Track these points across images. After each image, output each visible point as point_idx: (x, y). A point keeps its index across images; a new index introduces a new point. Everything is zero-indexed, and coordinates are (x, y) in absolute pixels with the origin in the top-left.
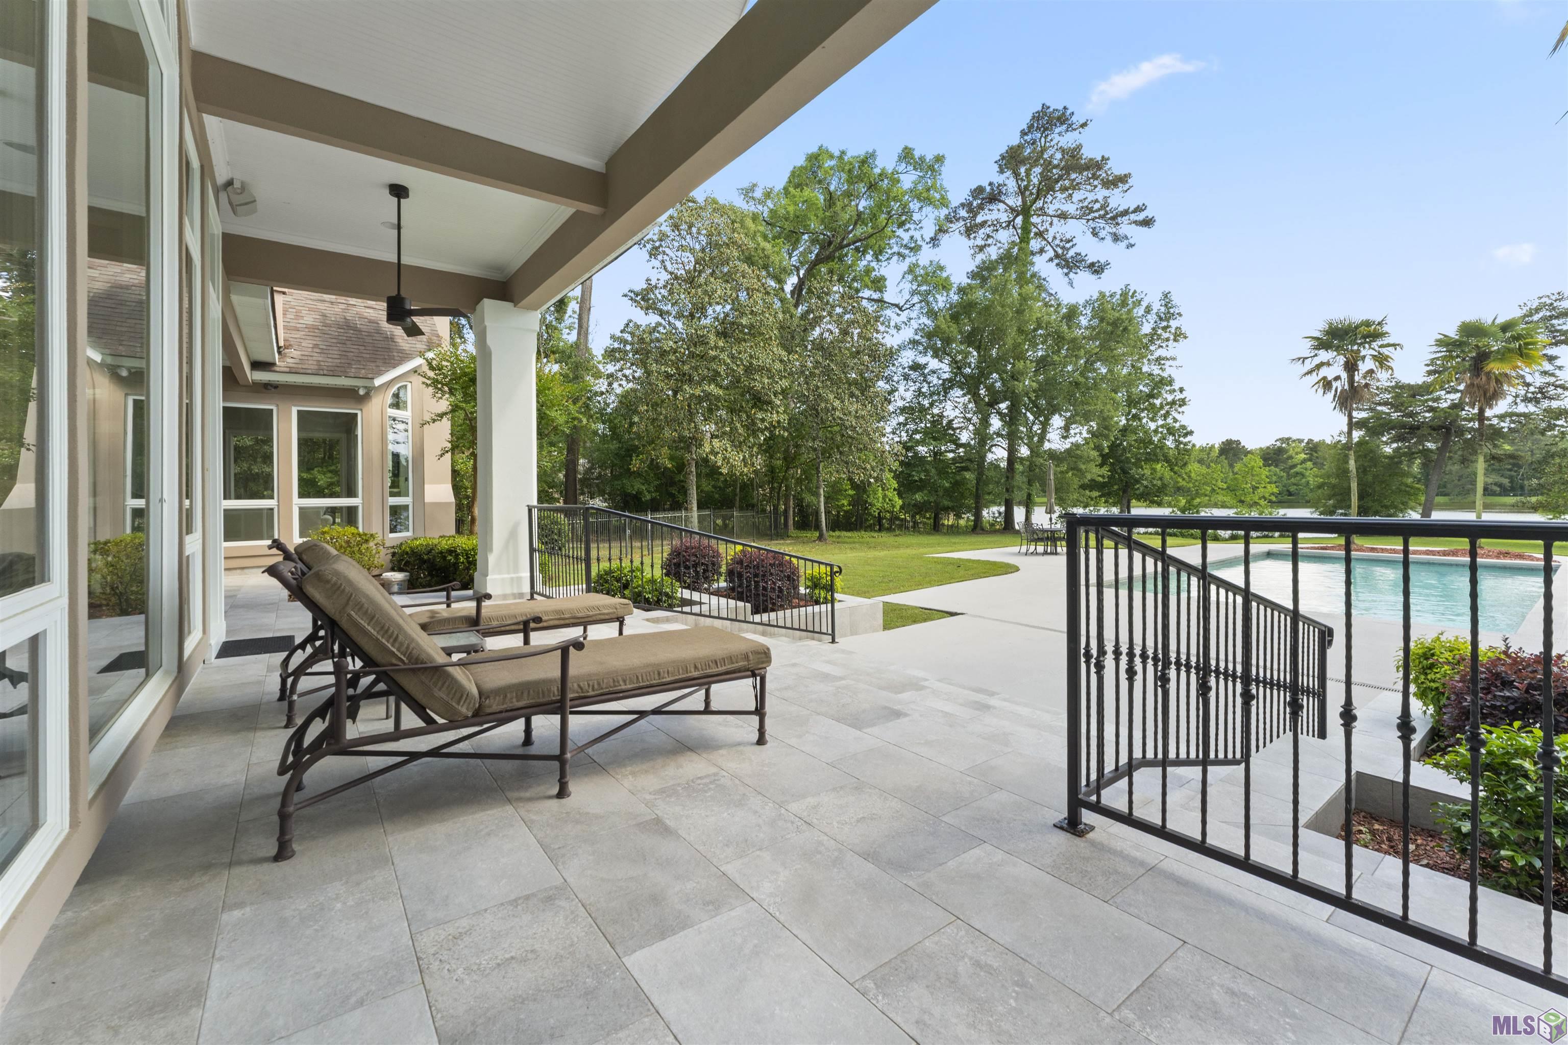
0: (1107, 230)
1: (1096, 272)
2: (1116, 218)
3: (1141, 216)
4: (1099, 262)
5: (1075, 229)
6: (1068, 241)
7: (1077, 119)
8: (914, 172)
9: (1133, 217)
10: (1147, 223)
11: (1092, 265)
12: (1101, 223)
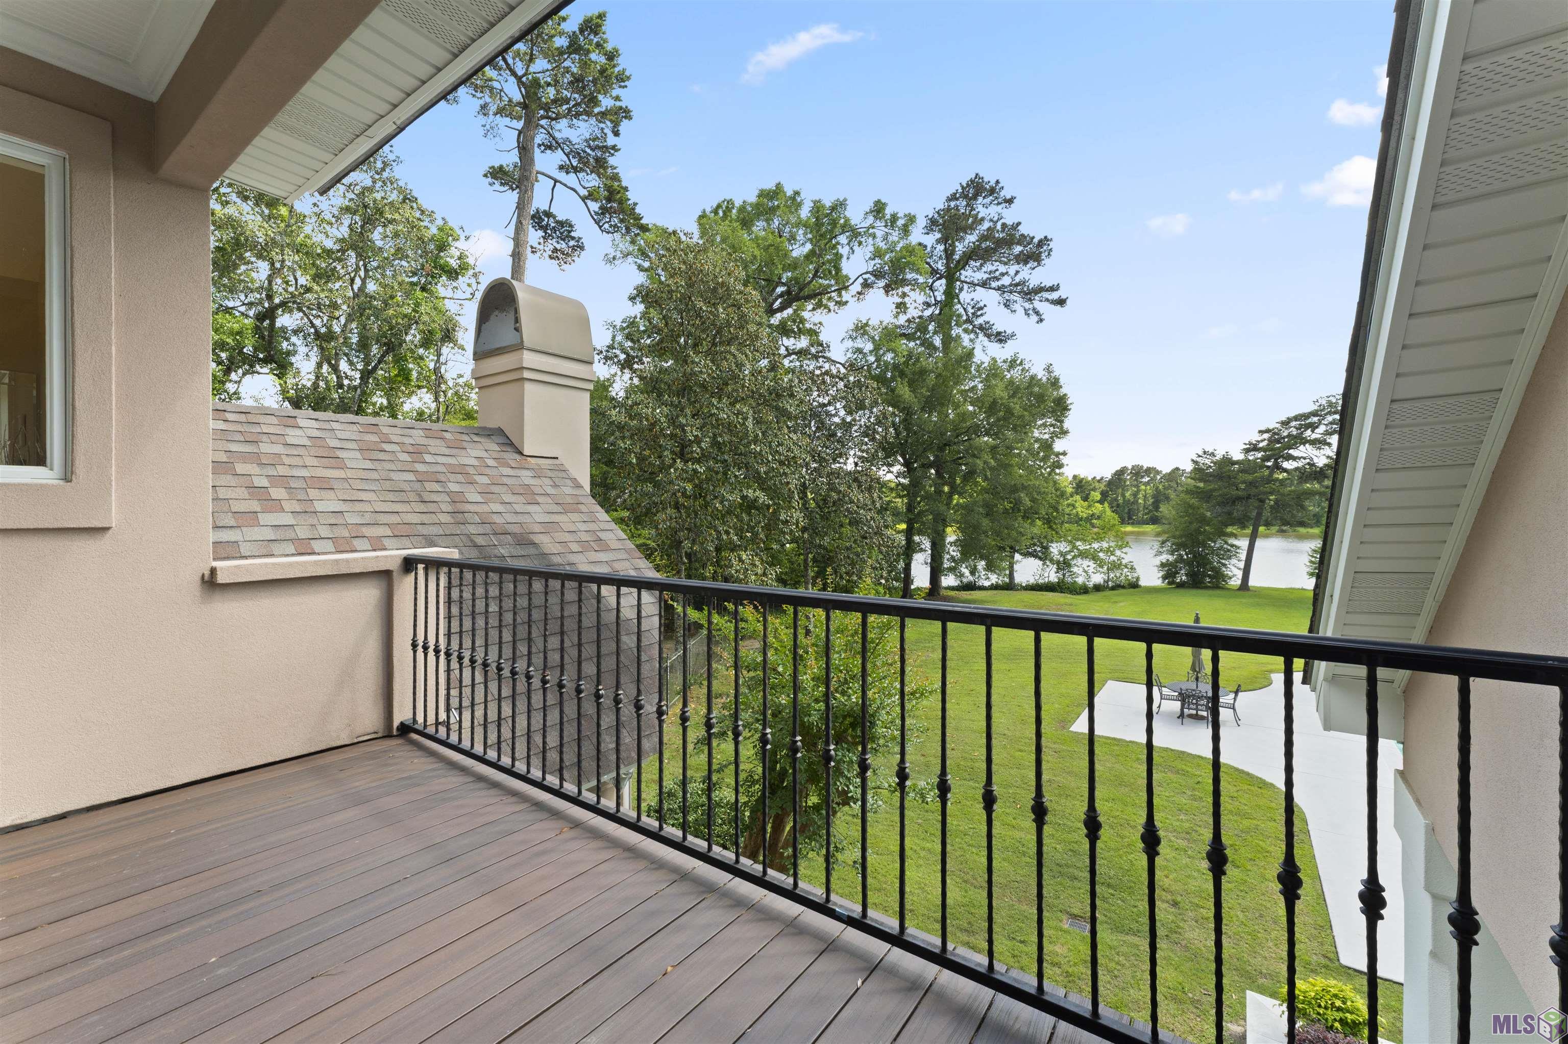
0: (1019, 304)
1: (1000, 341)
2: (1030, 293)
3: (1055, 296)
4: (1005, 332)
5: (989, 298)
6: (981, 308)
7: (1006, 193)
8: (883, 228)
9: (1046, 295)
10: (1061, 302)
11: (999, 334)
12: (1015, 297)
